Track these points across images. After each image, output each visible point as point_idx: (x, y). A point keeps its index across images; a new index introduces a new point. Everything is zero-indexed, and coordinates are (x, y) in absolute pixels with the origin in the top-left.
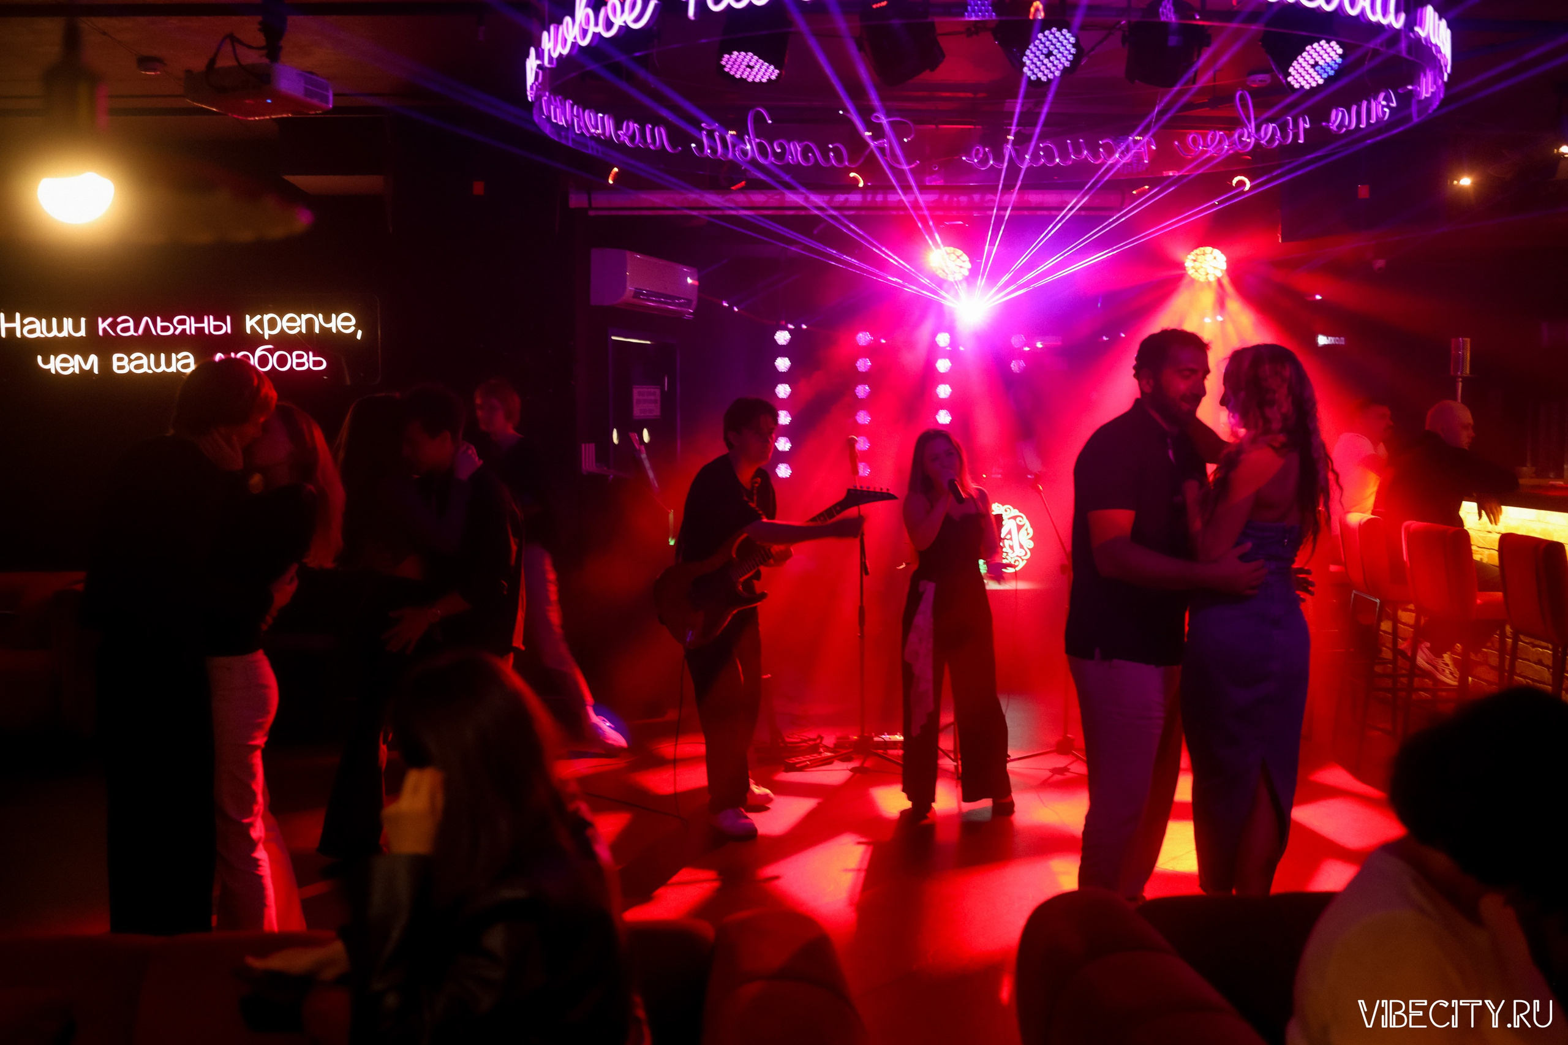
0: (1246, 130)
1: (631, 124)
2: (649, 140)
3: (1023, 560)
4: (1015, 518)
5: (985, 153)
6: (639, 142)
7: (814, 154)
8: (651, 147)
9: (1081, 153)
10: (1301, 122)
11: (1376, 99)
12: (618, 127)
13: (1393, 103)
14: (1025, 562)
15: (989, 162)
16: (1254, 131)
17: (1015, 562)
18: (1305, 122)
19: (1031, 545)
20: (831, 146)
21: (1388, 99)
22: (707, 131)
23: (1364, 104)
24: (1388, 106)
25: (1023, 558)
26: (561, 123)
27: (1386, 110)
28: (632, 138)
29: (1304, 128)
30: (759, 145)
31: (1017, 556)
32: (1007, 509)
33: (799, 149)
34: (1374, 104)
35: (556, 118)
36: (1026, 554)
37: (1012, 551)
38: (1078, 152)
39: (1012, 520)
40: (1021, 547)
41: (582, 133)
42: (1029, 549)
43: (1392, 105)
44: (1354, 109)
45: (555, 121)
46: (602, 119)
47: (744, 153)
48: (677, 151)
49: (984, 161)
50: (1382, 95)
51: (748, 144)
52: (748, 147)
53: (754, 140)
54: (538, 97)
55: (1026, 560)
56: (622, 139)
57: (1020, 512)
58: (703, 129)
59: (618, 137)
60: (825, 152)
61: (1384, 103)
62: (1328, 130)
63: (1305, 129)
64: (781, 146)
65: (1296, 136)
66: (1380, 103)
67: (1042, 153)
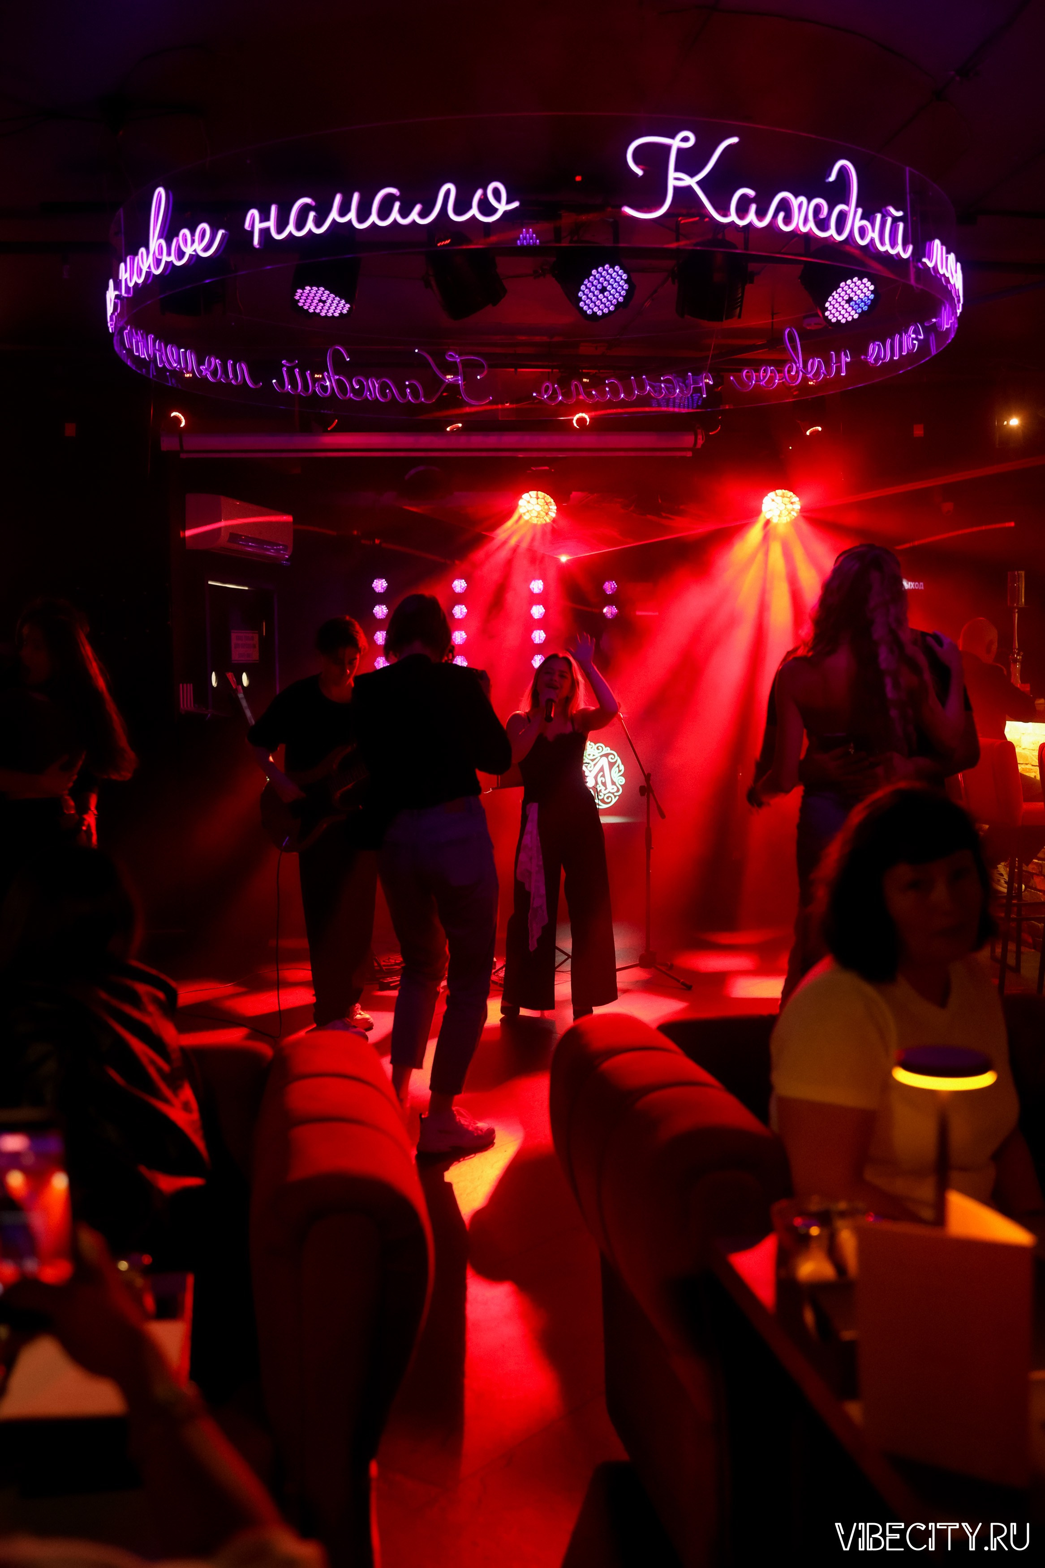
0: (794, 364)
1: (212, 360)
2: (231, 376)
3: (615, 796)
4: (607, 755)
5: (554, 390)
6: (221, 377)
7: (391, 390)
8: (233, 382)
9: (644, 389)
10: (843, 357)
11: (906, 332)
12: (200, 362)
13: (921, 336)
14: (617, 797)
15: (557, 397)
16: (801, 366)
17: (608, 798)
18: (846, 356)
19: (622, 781)
20: (407, 383)
21: (916, 332)
22: (288, 368)
23: (897, 337)
24: (916, 339)
25: (616, 794)
26: (143, 357)
27: (915, 342)
28: (214, 373)
29: (846, 361)
30: (339, 382)
31: (609, 792)
32: (599, 748)
33: (377, 386)
34: (905, 337)
35: (138, 351)
36: (618, 790)
37: (604, 788)
38: (642, 388)
39: (604, 758)
40: (613, 783)
41: (164, 366)
42: (621, 785)
43: (919, 337)
44: (889, 342)
45: (137, 354)
46: (185, 353)
47: (325, 388)
48: (258, 387)
49: (553, 397)
50: (912, 329)
51: (327, 381)
52: (328, 383)
53: (334, 377)
54: (120, 330)
55: (618, 796)
56: (204, 374)
57: (611, 750)
58: (283, 366)
59: (200, 372)
60: (402, 389)
61: (913, 336)
62: (866, 363)
63: (847, 363)
64: (359, 382)
65: (839, 370)
66: (910, 336)
67: (607, 389)
